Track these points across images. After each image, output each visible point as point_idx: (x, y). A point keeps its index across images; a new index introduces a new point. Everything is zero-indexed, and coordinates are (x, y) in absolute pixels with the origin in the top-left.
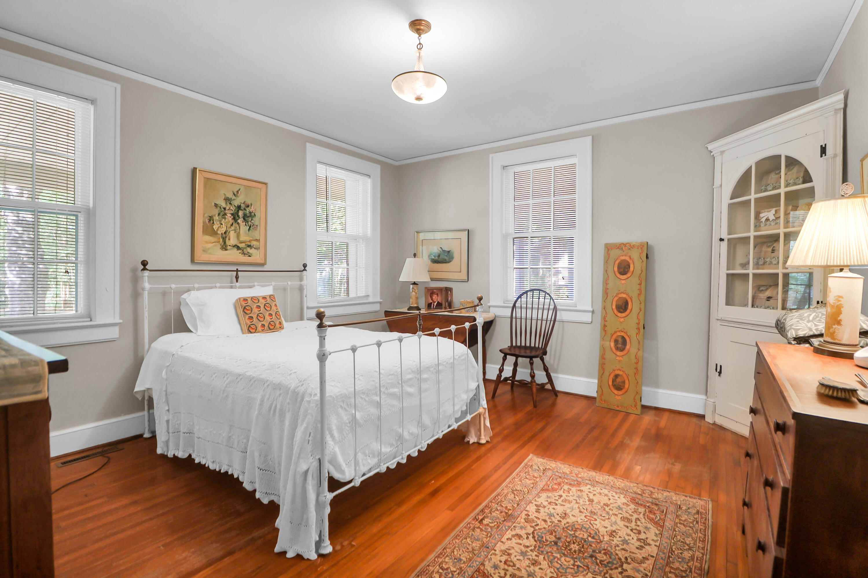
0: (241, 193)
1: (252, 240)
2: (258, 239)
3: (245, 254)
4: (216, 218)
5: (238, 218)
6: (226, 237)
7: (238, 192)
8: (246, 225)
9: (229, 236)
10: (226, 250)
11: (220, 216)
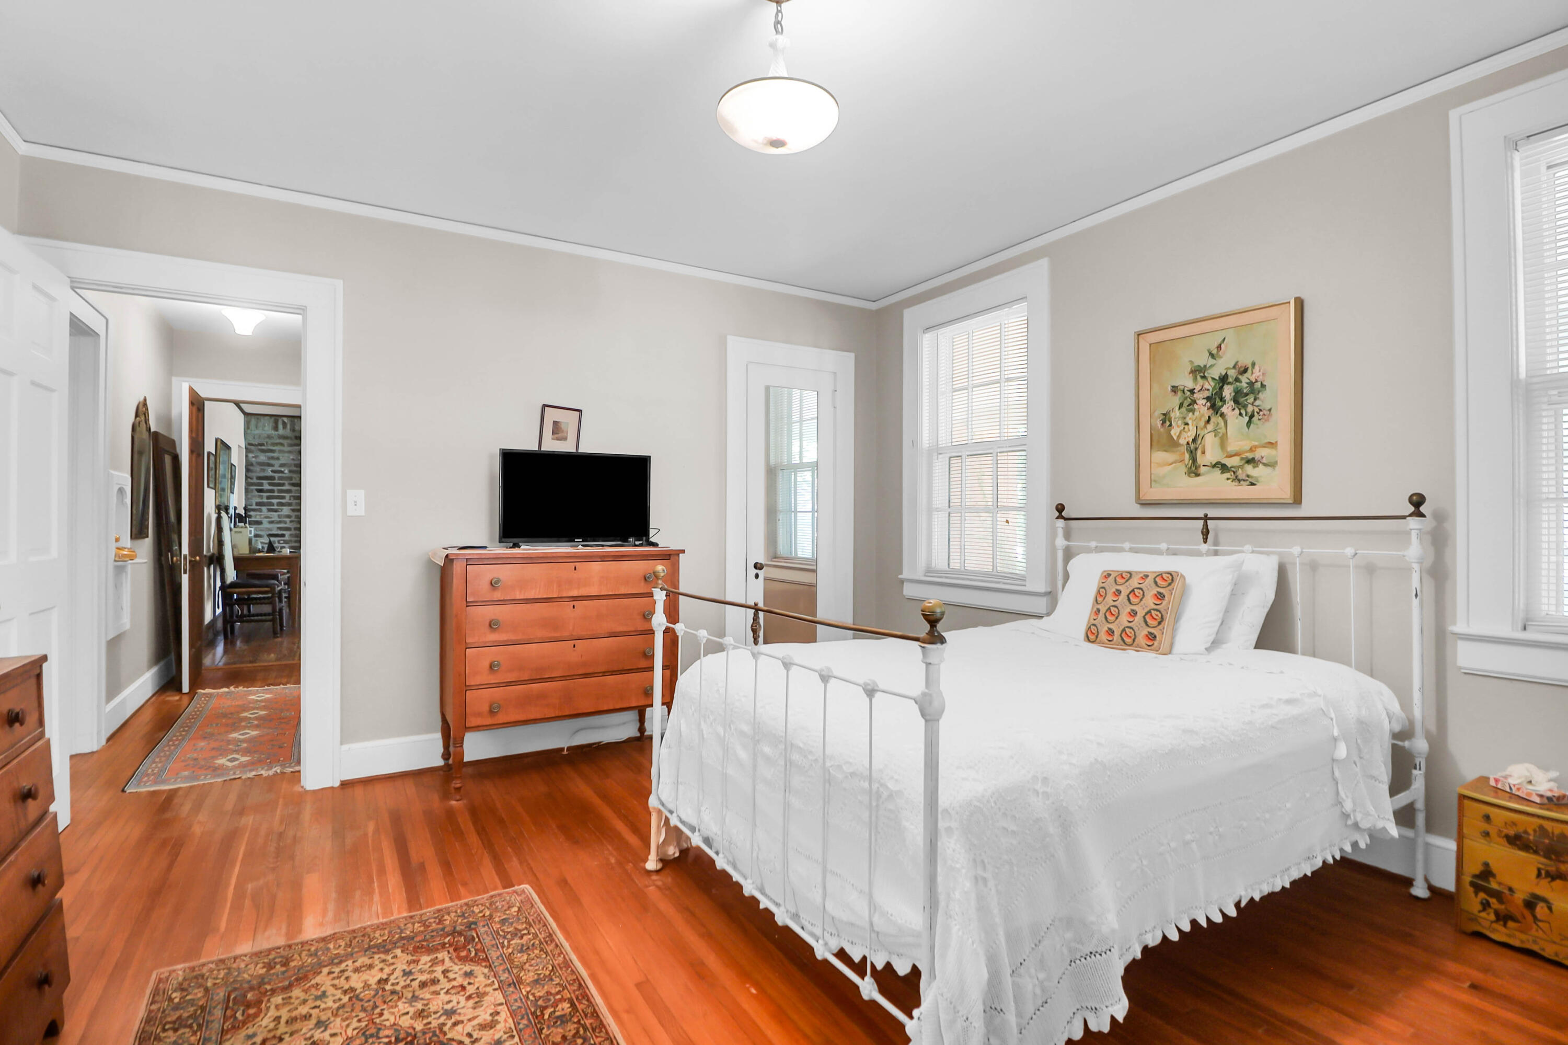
0: (1226, 347)
1: (1256, 447)
2: (1273, 442)
3: (1239, 481)
4: (1176, 414)
5: (1220, 404)
6: (1196, 449)
7: (1219, 347)
8: (1241, 414)
9: (1204, 446)
10: (1198, 475)
11: (1184, 409)
